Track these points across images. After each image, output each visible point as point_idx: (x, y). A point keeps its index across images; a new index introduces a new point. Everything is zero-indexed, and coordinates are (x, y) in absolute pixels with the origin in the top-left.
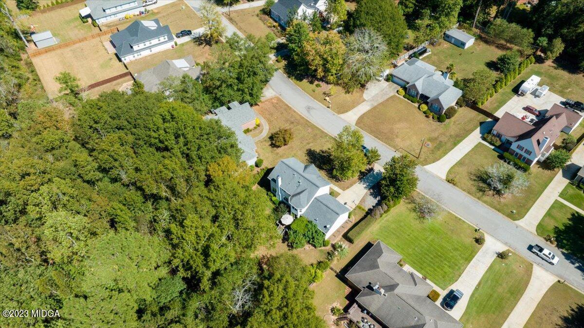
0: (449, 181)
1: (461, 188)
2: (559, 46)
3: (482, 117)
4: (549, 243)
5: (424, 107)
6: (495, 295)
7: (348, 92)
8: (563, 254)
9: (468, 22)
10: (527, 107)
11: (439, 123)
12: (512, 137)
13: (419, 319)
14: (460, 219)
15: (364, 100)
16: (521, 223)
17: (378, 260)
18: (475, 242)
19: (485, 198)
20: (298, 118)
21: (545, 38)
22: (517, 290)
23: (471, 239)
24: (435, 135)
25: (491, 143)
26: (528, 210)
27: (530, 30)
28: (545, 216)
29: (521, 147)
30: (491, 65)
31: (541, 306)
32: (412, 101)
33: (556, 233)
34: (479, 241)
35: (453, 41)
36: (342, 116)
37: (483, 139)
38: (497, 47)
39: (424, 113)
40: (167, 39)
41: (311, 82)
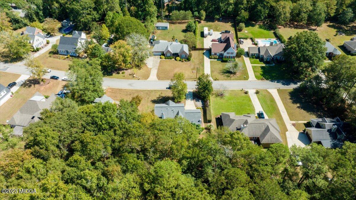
0: (215, 80)
1: (221, 80)
2: (203, 13)
3: (201, 52)
4: (263, 80)
5: (178, 58)
6: (269, 105)
7: (140, 69)
8: (270, 81)
9: (159, 18)
10: (212, 40)
11: (189, 62)
12: (221, 52)
13: (265, 125)
14: (233, 90)
15: (151, 69)
16: (250, 79)
17: (231, 118)
18: (246, 94)
19: (232, 78)
20: (130, 91)
21: (196, 12)
22: (272, 100)
23: (244, 94)
24: (192, 67)
25: (214, 59)
26: (248, 74)
27: (189, 11)
28: (254, 73)
29: (228, 53)
30: (185, 31)
31: (282, 100)
32: (170, 59)
33: (262, 76)
34: (246, 93)
35: (161, 28)
36: (149, 79)
37: (210, 59)
38: (179, 24)
39: (180, 61)
40: (6, 93)
41: (118, 73)
